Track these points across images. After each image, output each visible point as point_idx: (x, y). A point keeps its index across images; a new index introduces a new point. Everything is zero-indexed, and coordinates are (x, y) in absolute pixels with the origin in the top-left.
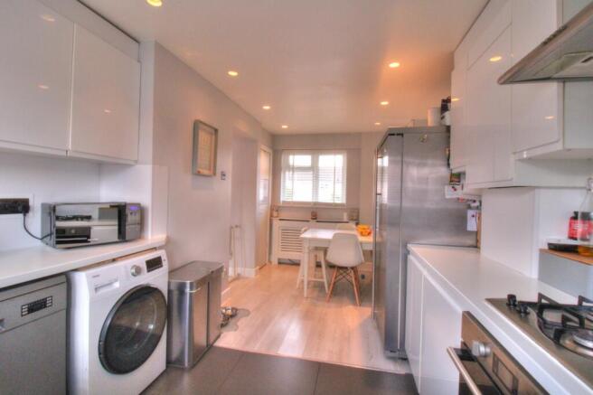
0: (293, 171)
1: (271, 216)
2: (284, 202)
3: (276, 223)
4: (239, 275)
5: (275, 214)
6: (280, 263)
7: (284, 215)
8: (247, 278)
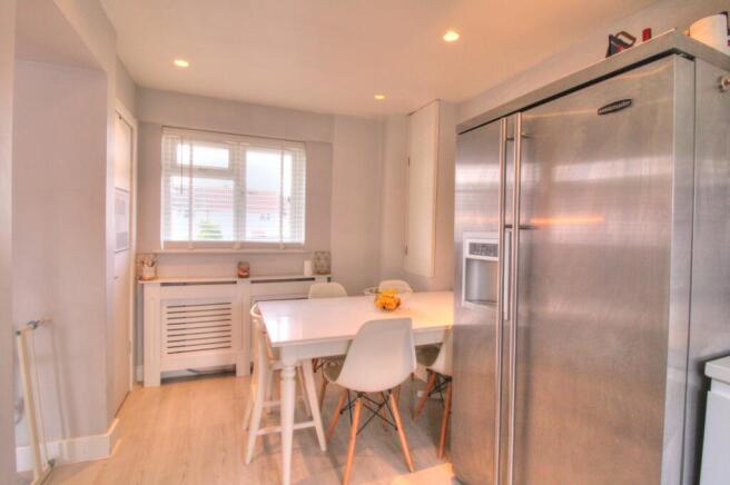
0: (191, 176)
1: (139, 277)
2: (169, 244)
3: (153, 293)
4: (52, 463)
5: (148, 272)
6: (165, 381)
7: (169, 272)
8: (88, 464)
